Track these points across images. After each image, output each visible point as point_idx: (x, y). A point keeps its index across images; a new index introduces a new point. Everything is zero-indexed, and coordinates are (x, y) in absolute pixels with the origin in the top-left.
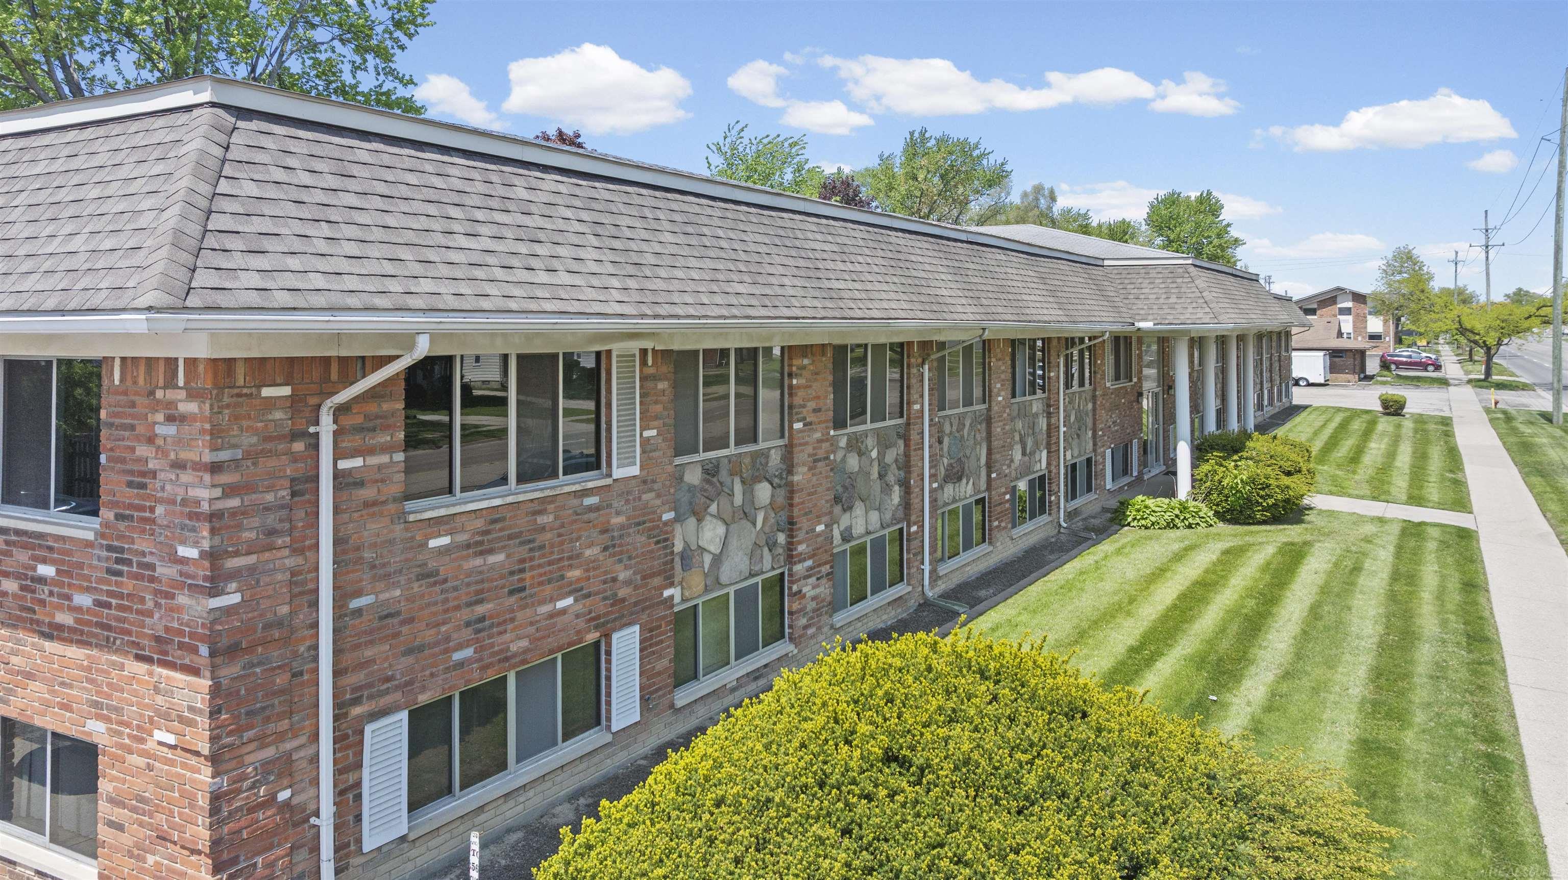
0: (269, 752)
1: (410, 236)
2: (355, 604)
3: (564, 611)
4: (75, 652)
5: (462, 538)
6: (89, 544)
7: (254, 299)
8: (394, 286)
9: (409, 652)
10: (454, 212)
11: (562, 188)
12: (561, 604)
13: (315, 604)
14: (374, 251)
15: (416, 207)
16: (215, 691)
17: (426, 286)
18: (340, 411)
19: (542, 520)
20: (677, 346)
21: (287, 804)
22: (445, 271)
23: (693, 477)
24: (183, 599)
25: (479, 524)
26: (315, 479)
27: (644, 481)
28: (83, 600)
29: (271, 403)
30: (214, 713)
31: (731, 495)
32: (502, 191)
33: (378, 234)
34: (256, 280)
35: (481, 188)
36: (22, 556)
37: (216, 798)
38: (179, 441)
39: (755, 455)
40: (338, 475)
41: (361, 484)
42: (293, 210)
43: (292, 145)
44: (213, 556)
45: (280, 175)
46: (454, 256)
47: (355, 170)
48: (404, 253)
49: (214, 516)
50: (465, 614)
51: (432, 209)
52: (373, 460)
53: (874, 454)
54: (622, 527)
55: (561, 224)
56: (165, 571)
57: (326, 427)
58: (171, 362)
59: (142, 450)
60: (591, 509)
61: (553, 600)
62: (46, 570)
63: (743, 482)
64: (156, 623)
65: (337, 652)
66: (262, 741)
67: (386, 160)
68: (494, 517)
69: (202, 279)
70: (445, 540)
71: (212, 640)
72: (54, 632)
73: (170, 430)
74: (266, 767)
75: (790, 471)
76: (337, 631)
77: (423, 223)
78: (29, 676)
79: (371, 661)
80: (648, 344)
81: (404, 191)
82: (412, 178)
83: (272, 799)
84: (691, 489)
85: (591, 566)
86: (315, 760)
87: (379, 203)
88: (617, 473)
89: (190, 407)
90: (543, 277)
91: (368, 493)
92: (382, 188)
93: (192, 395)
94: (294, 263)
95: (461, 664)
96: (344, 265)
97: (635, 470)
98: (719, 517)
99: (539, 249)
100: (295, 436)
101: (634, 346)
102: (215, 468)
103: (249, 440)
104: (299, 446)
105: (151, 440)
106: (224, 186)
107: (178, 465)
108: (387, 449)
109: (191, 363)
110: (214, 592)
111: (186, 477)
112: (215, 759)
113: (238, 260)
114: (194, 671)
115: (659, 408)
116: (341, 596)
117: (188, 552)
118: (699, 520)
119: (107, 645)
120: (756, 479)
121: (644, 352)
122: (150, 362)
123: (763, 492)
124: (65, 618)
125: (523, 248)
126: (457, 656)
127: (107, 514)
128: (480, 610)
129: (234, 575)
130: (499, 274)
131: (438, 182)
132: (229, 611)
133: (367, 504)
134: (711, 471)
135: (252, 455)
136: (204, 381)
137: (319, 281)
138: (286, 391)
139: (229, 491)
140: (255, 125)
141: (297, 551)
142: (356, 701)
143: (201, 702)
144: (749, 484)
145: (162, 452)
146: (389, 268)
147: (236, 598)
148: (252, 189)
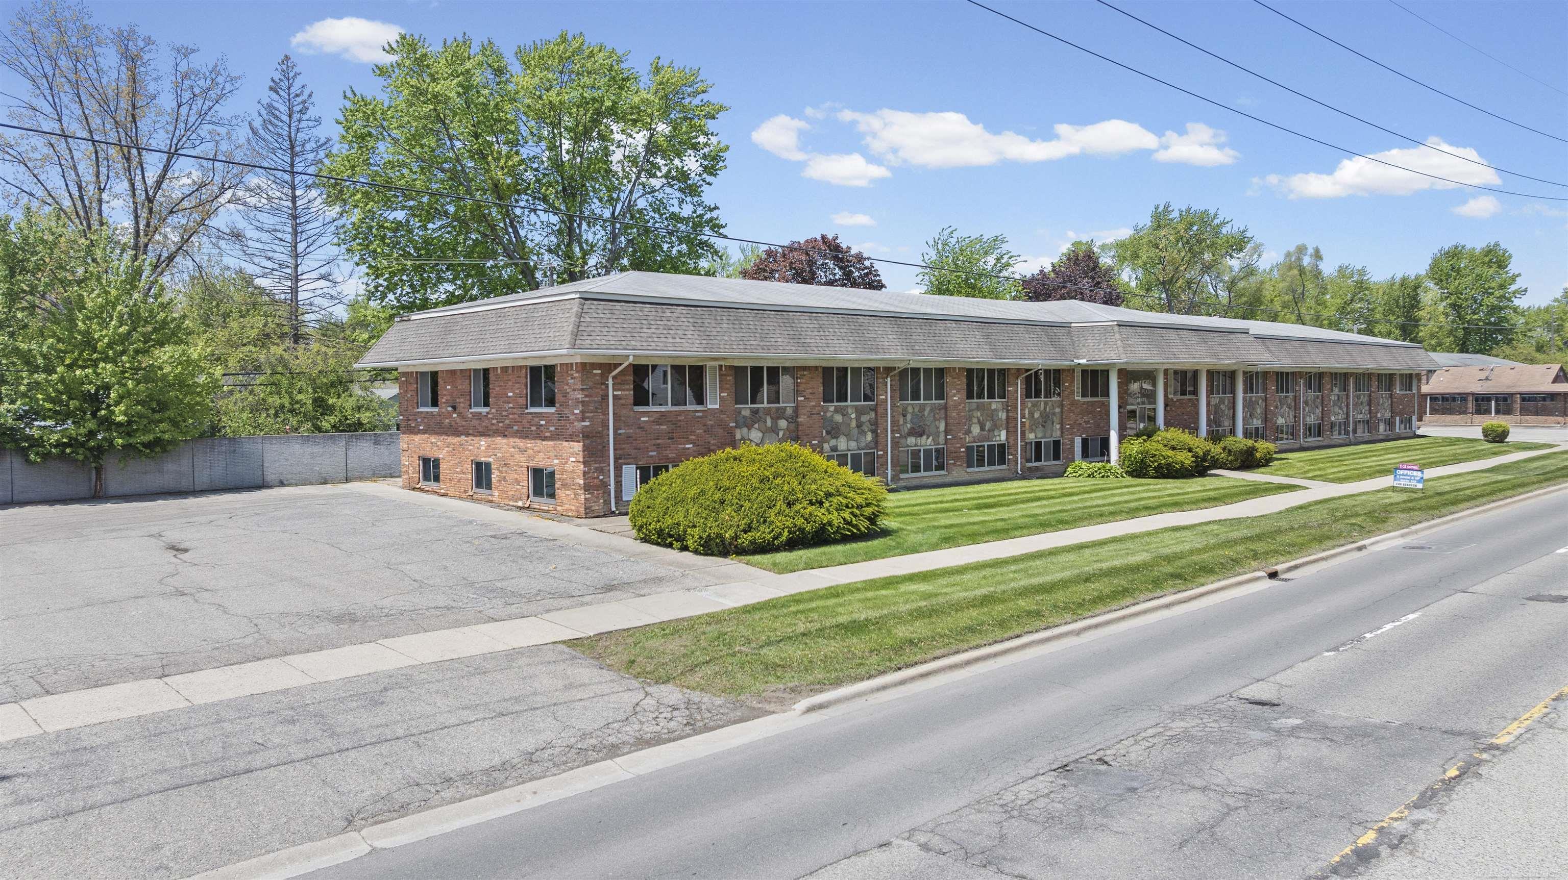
0: (597, 465)
1: (630, 330)
2: (620, 432)
3: (688, 449)
4: (551, 443)
5: (652, 419)
6: (553, 414)
7: (589, 346)
8: (624, 343)
9: (635, 449)
10: (644, 322)
11: (684, 312)
12: (687, 446)
13: (608, 429)
14: (619, 334)
15: (633, 321)
16: (584, 446)
17: (633, 343)
18: (614, 378)
19: (679, 418)
20: (736, 363)
21: (601, 480)
22: (639, 339)
23: (746, 413)
24: (576, 424)
25: (657, 416)
26: (608, 396)
27: (721, 411)
28: (552, 429)
29: (596, 374)
30: (584, 451)
31: (765, 422)
32: (661, 314)
33: (621, 329)
34: (589, 342)
35: (654, 314)
36: (536, 420)
37: (585, 473)
38: (574, 384)
39: (778, 409)
40: (614, 396)
41: (620, 399)
42: (598, 324)
43: (599, 307)
44: (582, 412)
45: (595, 315)
46: (642, 335)
47: (616, 312)
48: (628, 335)
49: (582, 402)
50: (654, 442)
51: (637, 322)
52: (624, 393)
53: (853, 416)
54: (712, 425)
55: (681, 323)
56: (572, 417)
57: (610, 380)
58: (572, 364)
59: (566, 387)
60: (698, 417)
61: (685, 444)
62: (543, 422)
63: (772, 418)
64: (570, 431)
65: (614, 444)
66: (596, 462)
67: (625, 308)
68: (663, 414)
69: (578, 342)
70: (646, 419)
71: (583, 433)
72: (545, 439)
73: (571, 381)
74: (596, 469)
75: (797, 417)
76: (614, 438)
77: (634, 326)
78: (539, 452)
79: (624, 449)
80: (723, 363)
81: (629, 317)
82: (632, 313)
83: (598, 478)
84: (744, 417)
85: (698, 436)
86: (609, 471)
87: (622, 321)
88: (709, 406)
89: (576, 375)
90: (671, 340)
91: (623, 401)
92: (623, 316)
93: (577, 372)
94: (598, 338)
95: (652, 456)
96: (610, 338)
97: (717, 406)
98: (759, 429)
99: (671, 332)
100: (602, 384)
101: (717, 364)
102: (582, 390)
103: (591, 384)
104: (603, 387)
105: (567, 384)
106: (582, 319)
107: (574, 390)
108: (627, 390)
109: (576, 363)
110: (583, 421)
111: (576, 393)
112: (584, 463)
113: (586, 337)
114: (579, 442)
115: (728, 386)
116: (616, 429)
117: (577, 411)
118: (749, 429)
119: (559, 439)
120: (779, 418)
121: (721, 366)
122: (567, 364)
123: (783, 424)
124: (548, 434)
125: (665, 332)
126: (651, 454)
127: (557, 405)
128: (658, 441)
129: (588, 417)
130: (656, 339)
131: (640, 313)
132: (586, 426)
133: (623, 405)
134: (755, 412)
135: (591, 388)
136: (580, 369)
137: (604, 342)
138: (599, 372)
139: (586, 396)
140: (589, 302)
141: (604, 415)
142: (620, 458)
143: (580, 448)
144: (775, 419)
145: (570, 387)
146: (623, 338)
147: (588, 424)
148: (589, 320)
